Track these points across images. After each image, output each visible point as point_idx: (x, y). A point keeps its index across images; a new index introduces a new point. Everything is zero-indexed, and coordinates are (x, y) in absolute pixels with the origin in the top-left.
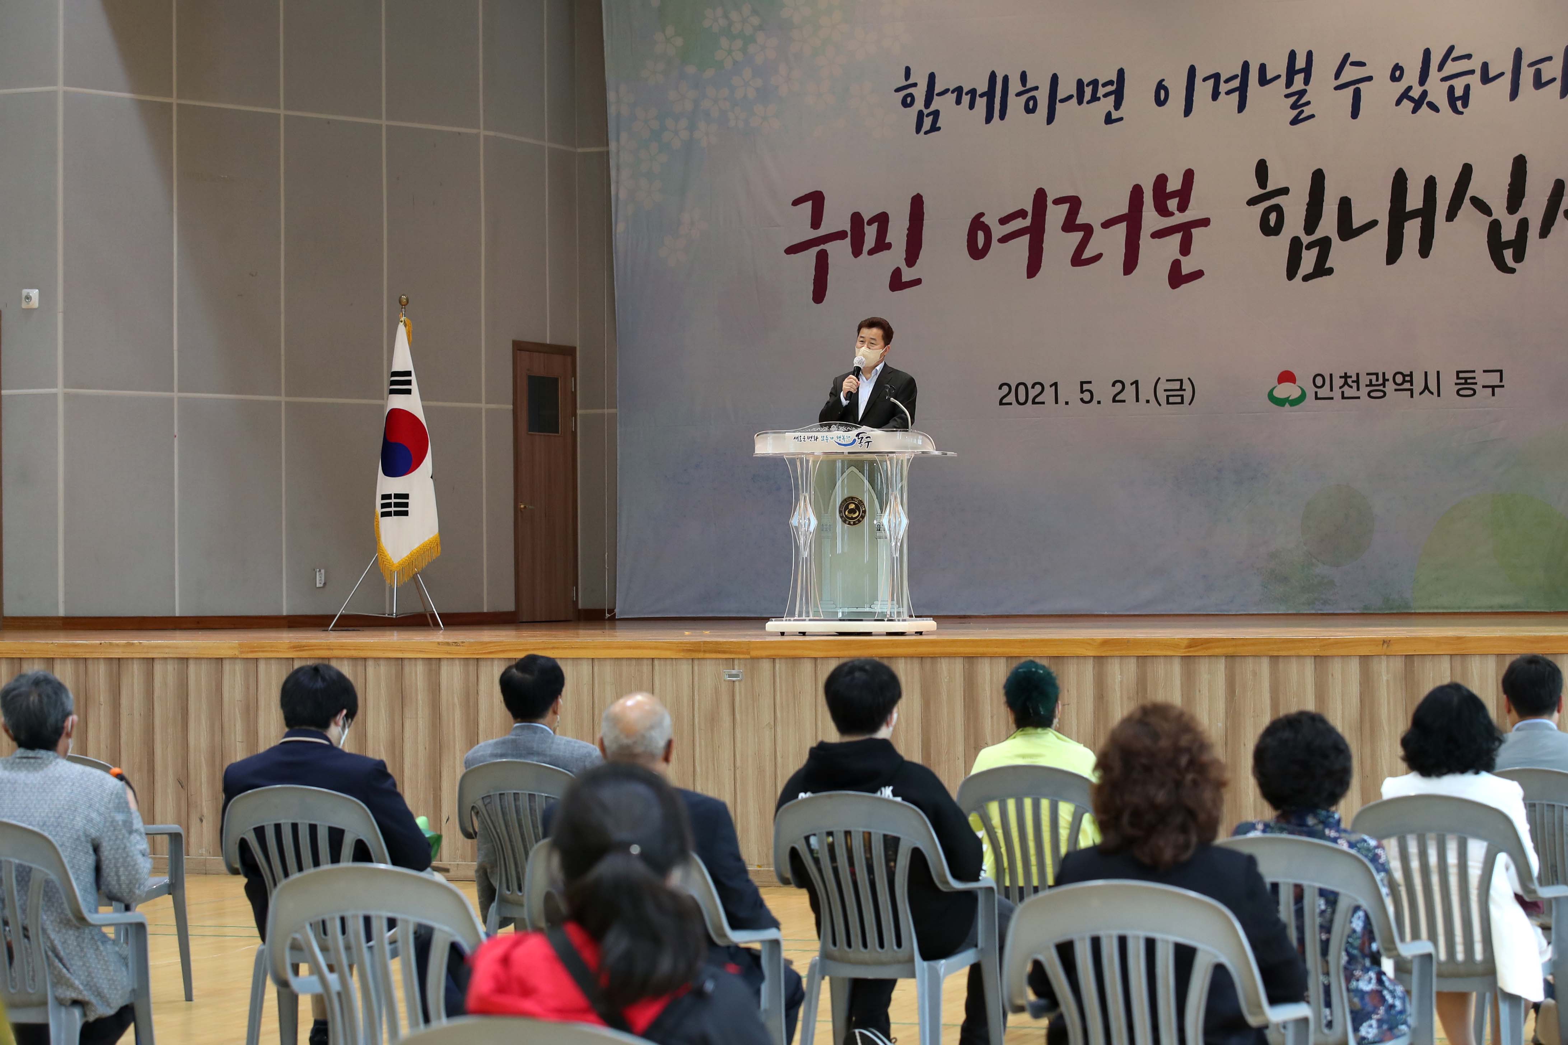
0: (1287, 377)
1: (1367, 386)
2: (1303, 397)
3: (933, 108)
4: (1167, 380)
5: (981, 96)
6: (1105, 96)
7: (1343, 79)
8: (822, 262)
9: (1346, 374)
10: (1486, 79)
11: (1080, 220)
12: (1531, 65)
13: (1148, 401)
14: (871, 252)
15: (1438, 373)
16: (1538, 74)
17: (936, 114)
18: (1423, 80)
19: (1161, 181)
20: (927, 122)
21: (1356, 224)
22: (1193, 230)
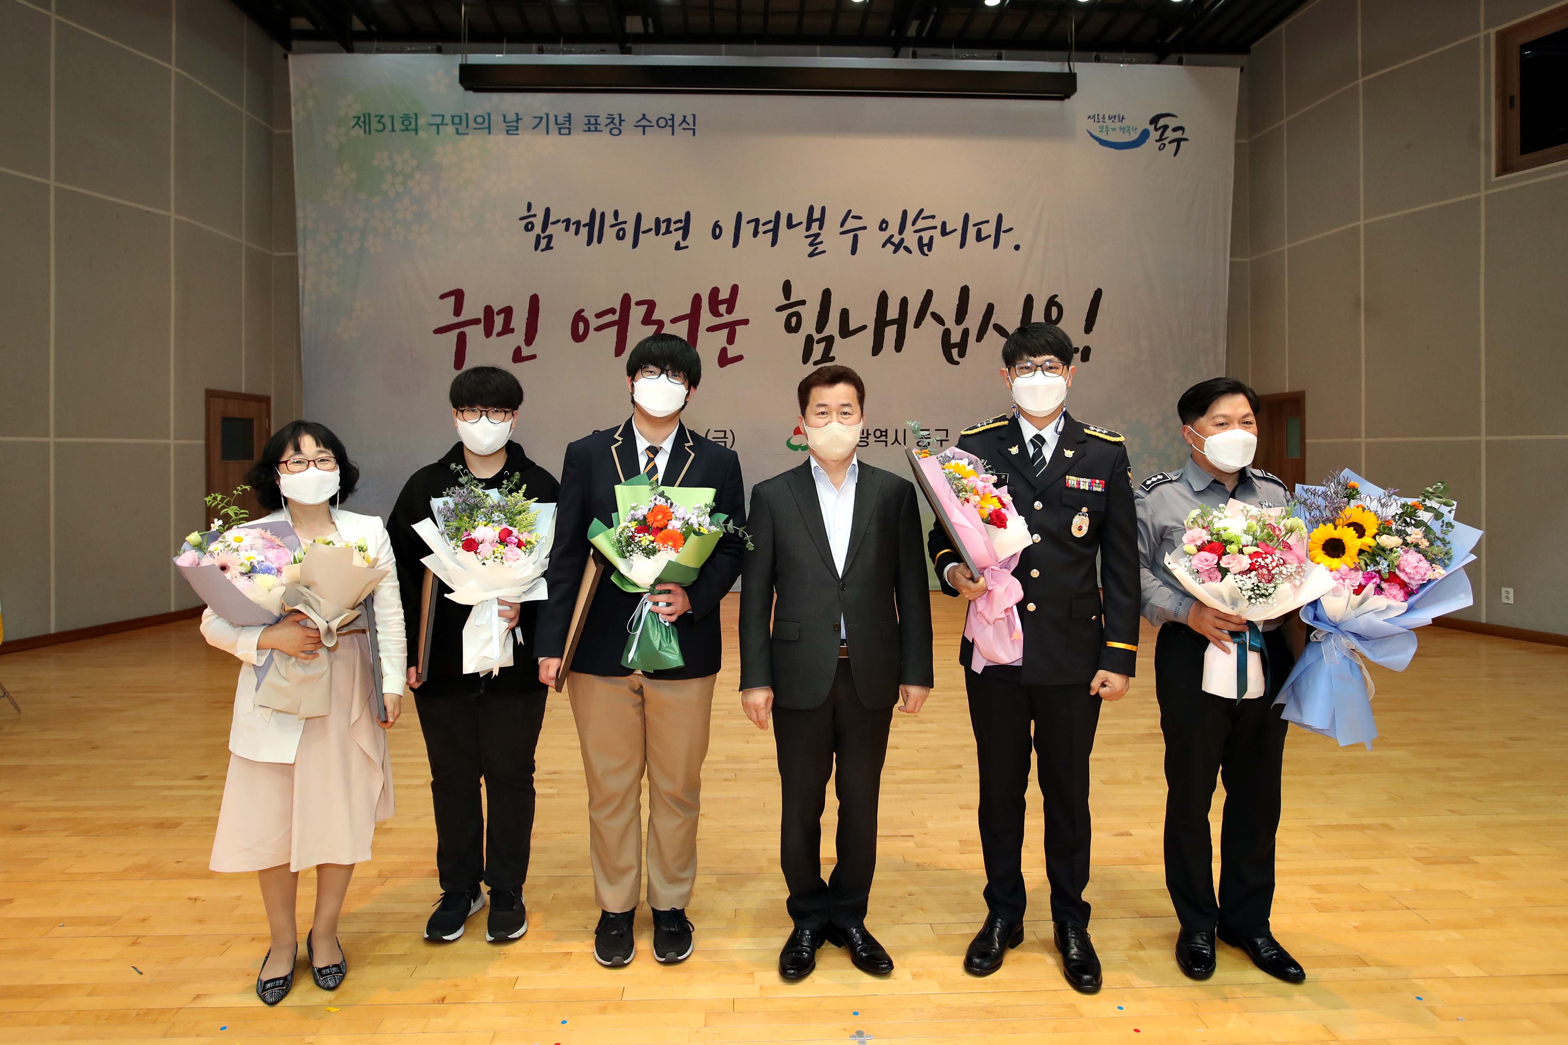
3: (548, 233)
4: (715, 431)
5: (584, 226)
6: (676, 230)
7: (846, 228)
8: (462, 340)
10: (944, 233)
11: (655, 317)
12: (974, 225)
14: (499, 335)
15: (905, 430)
16: (979, 232)
17: (550, 237)
18: (901, 231)
19: (715, 292)
20: (544, 243)
21: (852, 327)
22: (737, 327)
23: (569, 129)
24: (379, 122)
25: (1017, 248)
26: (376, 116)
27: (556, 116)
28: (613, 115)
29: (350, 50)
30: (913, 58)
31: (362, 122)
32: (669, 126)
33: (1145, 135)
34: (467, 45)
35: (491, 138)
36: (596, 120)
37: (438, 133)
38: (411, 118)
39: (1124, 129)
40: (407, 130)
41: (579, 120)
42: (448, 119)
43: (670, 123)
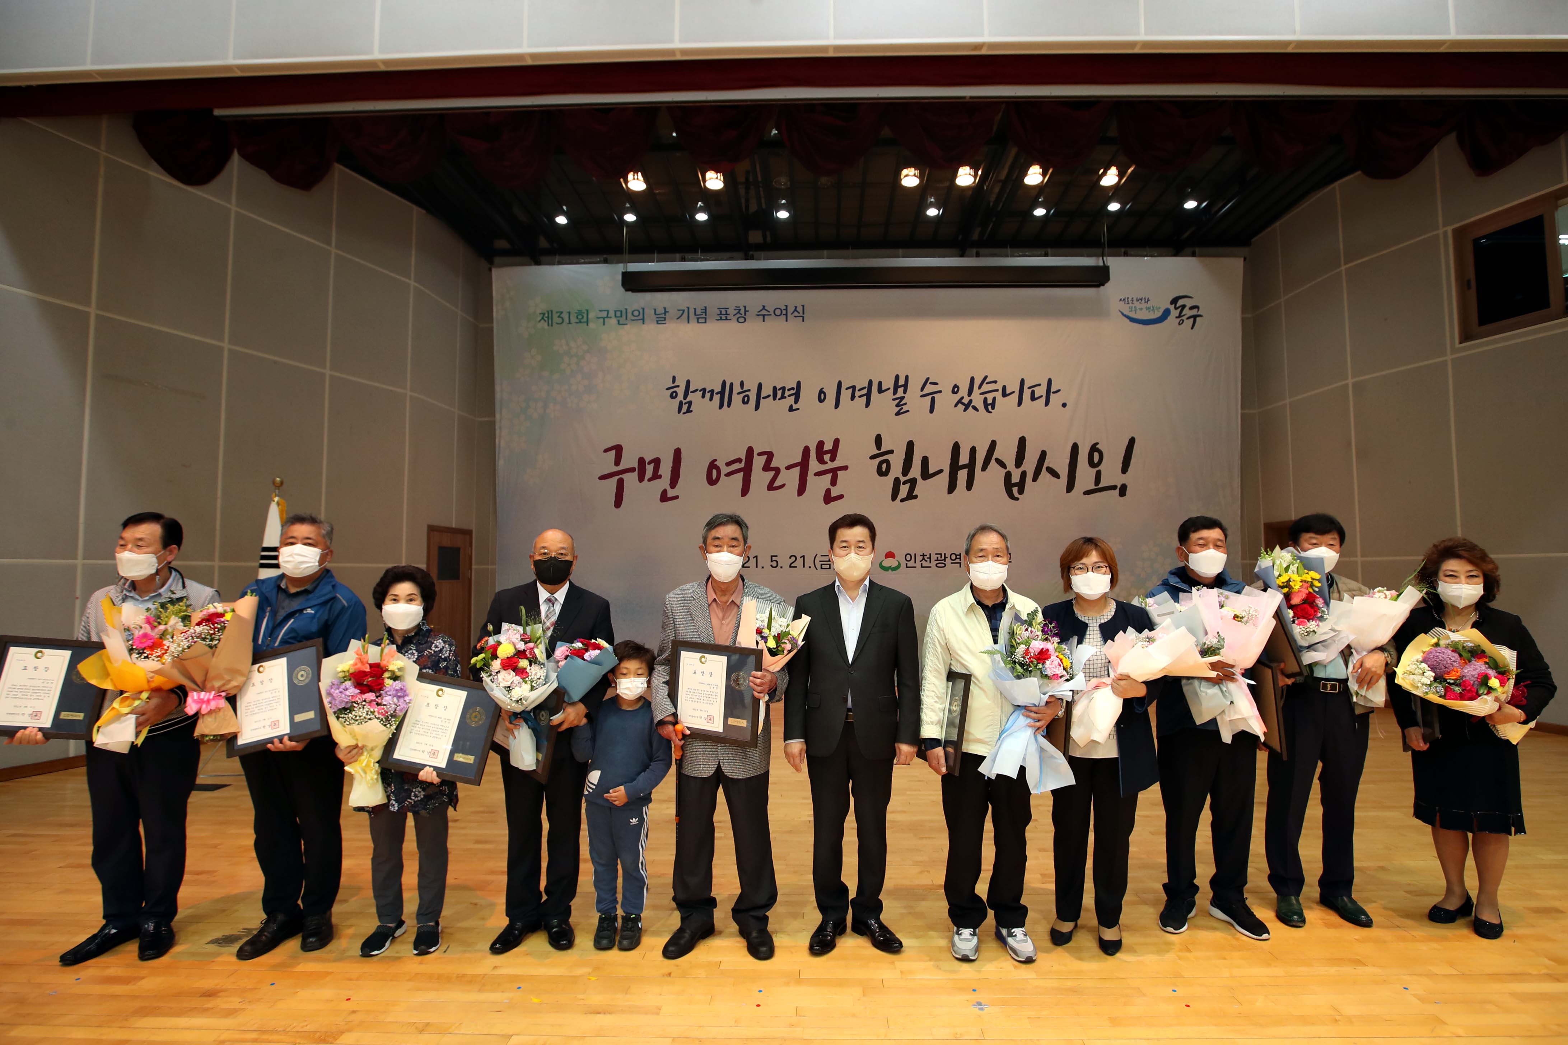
0: (890, 555)
1: (935, 561)
2: (899, 566)
3: (688, 399)
5: (717, 393)
6: (789, 396)
7: (925, 392)
8: (620, 483)
10: (1004, 394)
11: (773, 465)
12: (1029, 388)
13: (810, 567)
14: (649, 480)
16: (1033, 393)
17: (690, 403)
18: (970, 394)
19: (821, 444)
20: (685, 408)
21: (931, 471)
22: (839, 472)
23: (705, 319)
24: (559, 317)
25: (1064, 405)
26: (557, 312)
27: (695, 309)
28: (739, 307)
29: (538, 263)
30: (976, 257)
31: (546, 317)
32: (784, 315)
33: (1167, 313)
34: (627, 256)
35: (645, 327)
36: (726, 311)
37: (604, 324)
38: (584, 313)
39: (1149, 308)
40: (580, 322)
41: (713, 311)
42: (612, 314)
43: (784, 312)
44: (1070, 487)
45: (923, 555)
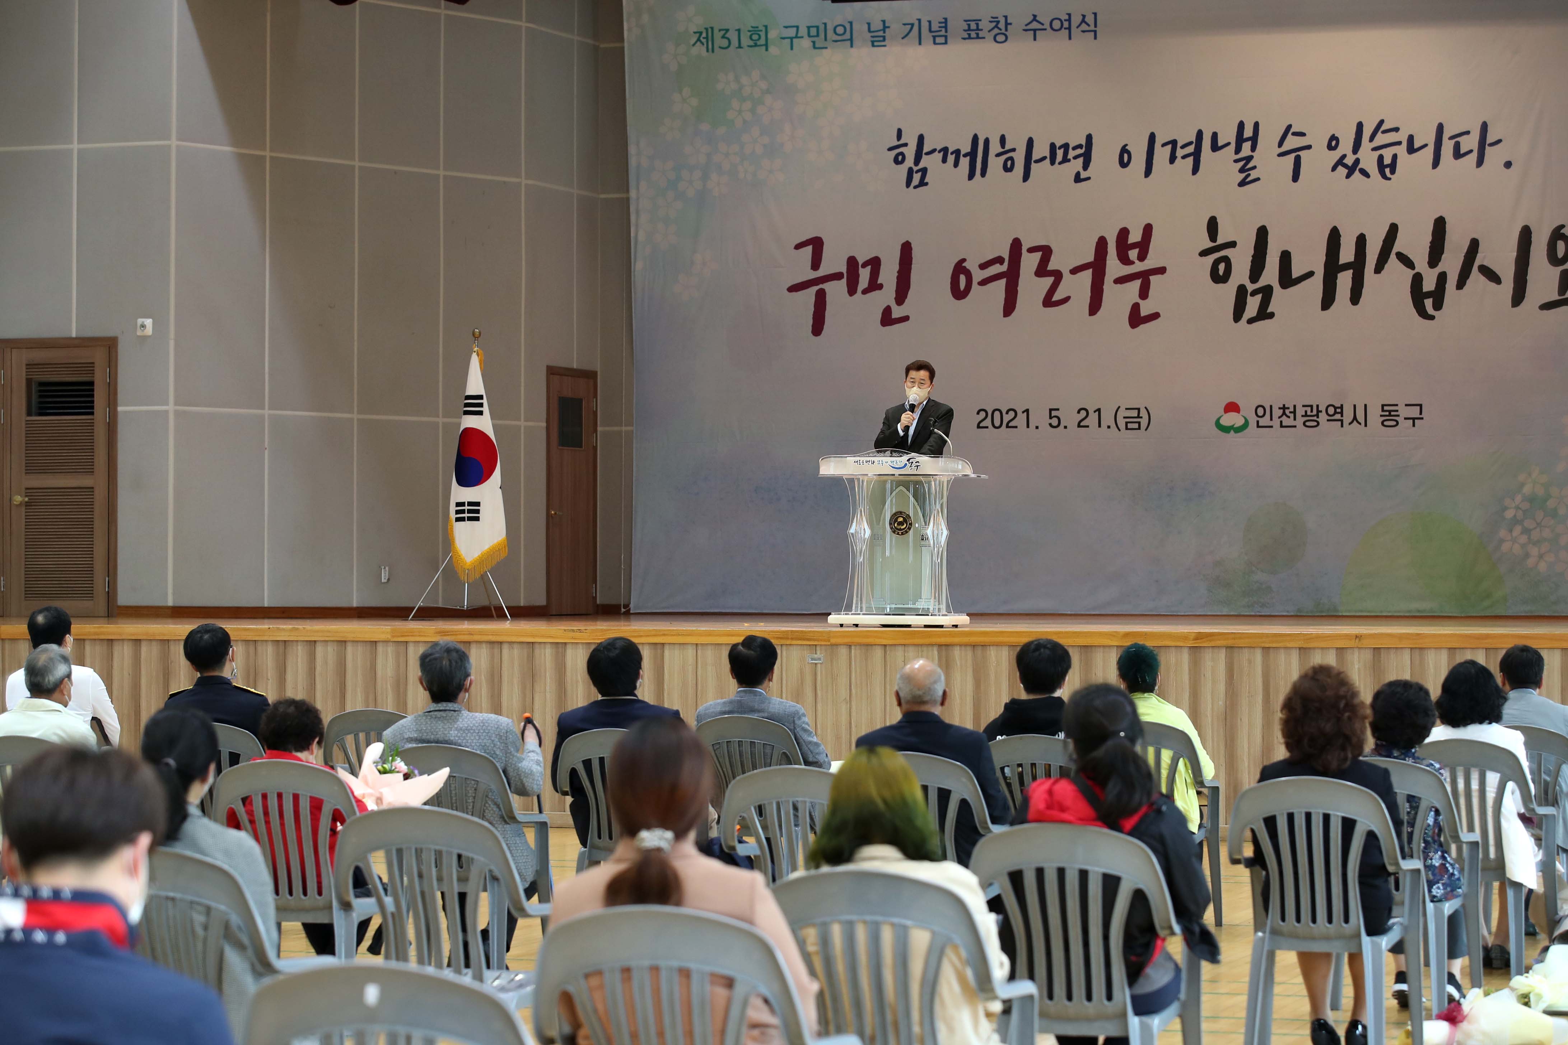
0: (1233, 407)
1: (1302, 416)
2: (1246, 424)
3: (922, 165)
4: (1126, 409)
5: (965, 156)
6: (1075, 158)
7: (1286, 147)
8: (821, 299)
9: (1284, 405)
10: (1411, 149)
11: (1051, 267)
12: (1451, 138)
13: (1109, 427)
14: (865, 292)
15: (1366, 406)
16: (1457, 146)
17: (924, 171)
18: (1356, 149)
19: (1124, 233)
20: (917, 178)
21: (1295, 274)
22: (1151, 278)
23: (946, 37)
24: (723, 37)
25: (1508, 165)
26: (720, 30)
27: (930, 22)
28: (997, 18)
31: (704, 38)
32: (1065, 29)
35: (854, 51)
36: (977, 24)
37: (792, 48)
38: (761, 31)
40: (756, 45)
41: (957, 25)
42: (803, 31)
43: (1066, 24)
44: (1518, 297)
45: (1284, 408)
